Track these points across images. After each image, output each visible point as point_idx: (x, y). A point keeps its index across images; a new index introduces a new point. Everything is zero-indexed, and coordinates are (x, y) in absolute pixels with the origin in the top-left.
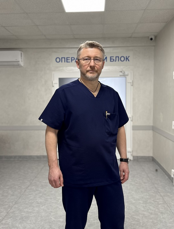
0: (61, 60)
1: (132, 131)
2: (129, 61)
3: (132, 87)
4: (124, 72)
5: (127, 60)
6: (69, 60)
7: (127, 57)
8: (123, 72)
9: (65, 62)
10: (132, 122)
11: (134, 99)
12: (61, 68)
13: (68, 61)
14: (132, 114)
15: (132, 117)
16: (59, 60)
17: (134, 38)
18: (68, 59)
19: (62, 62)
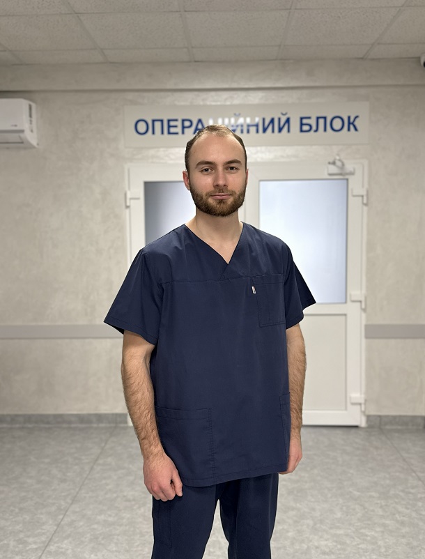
0: (150, 127)
1: (364, 340)
2: (356, 129)
3: (365, 208)
4: (343, 165)
5: (352, 127)
6: (176, 126)
7: (352, 120)
8: (339, 163)
9: (162, 133)
10: (364, 315)
11: (371, 247)
12: (152, 152)
13: (172, 130)
14: (364, 291)
15: (366, 298)
16: (145, 127)
17: (373, 60)
18: (172, 123)
19: (153, 133)
